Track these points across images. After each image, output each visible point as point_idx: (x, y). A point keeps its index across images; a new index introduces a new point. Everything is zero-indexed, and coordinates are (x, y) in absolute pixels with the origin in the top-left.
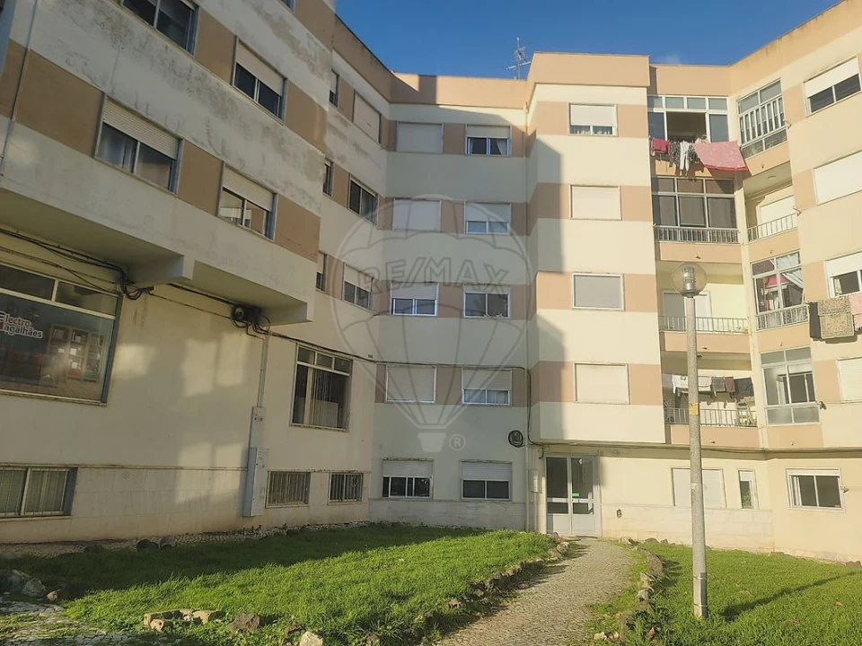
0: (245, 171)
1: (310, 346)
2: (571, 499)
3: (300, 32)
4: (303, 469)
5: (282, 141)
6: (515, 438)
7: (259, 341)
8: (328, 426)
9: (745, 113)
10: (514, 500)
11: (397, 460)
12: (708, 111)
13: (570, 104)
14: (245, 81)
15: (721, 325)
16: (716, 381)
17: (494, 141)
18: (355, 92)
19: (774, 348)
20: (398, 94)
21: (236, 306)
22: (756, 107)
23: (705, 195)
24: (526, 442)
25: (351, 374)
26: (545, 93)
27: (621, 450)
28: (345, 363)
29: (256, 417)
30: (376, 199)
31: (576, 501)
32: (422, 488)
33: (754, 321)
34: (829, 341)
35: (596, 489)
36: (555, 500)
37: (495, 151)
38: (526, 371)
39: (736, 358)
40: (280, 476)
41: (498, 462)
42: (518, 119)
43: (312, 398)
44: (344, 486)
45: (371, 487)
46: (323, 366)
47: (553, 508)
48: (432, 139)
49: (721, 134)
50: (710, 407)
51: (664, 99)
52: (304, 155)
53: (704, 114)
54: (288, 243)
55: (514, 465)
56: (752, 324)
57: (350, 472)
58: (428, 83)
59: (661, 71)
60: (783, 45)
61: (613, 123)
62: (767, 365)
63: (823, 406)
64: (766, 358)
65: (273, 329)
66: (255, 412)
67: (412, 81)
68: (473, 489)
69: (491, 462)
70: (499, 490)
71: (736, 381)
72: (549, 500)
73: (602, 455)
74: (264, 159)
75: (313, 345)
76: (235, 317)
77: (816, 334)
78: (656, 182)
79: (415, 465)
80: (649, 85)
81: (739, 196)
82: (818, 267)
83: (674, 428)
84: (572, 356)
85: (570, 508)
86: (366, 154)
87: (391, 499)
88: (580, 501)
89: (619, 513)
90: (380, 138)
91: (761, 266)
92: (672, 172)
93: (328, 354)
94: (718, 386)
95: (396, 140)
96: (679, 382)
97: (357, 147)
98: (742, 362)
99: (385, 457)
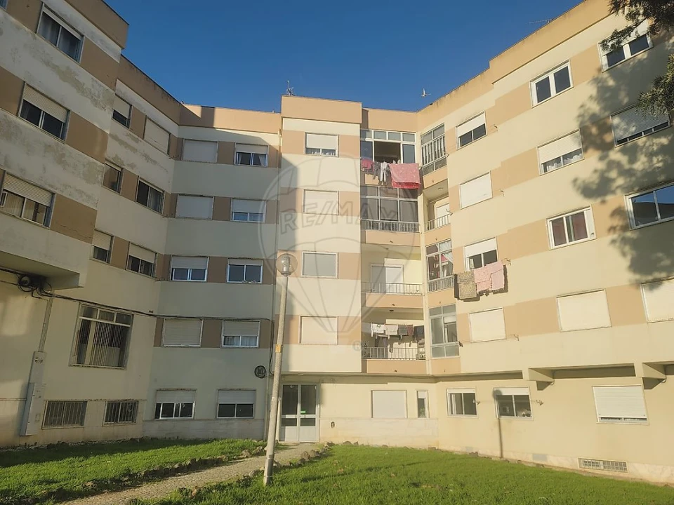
0: (26, 178)
1: (92, 305)
2: (299, 415)
3: (85, 77)
4: (80, 398)
5: (63, 155)
6: (260, 372)
7: (44, 302)
8: (108, 365)
9: (426, 144)
10: (256, 418)
11: (168, 390)
12: (402, 142)
13: (306, 133)
14: (31, 113)
15: (408, 288)
16: (401, 328)
17: (256, 155)
18: (146, 117)
19: (437, 305)
20: (185, 119)
21: (23, 275)
22: (431, 141)
23: (399, 199)
24: (267, 374)
25: (132, 326)
26: (289, 125)
27: (336, 378)
28: (126, 317)
29: (37, 359)
30: (163, 194)
31: (303, 416)
32: (187, 410)
33: (426, 286)
34: (466, 300)
35: (318, 407)
36: (288, 416)
37: (257, 163)
38: (270, 322)
39: (414, 311)
40: (58, 404)
41: (246, 390)
42: (273, 140)
43: (94, 344)
44: (120, 411)
45: (145, 411)
46: (106, 320)
47: (285, 423)
48: (210, 152)
49: (410, 159)
50: (400, 346)
51: (373, 131)
52: (84, 165)
53: (399, 144)
54: (64, 229)
55: (258, 392)
56: (424, 289)
57: (126, 400)
58: (208, 112)
59: (372, 113)
60: (447, 100)
61: (336, 147)
62: (434, 317)
63: (461, 345)
64: (432, 311)
65: (57, 292)
66: (36, 355)
67: (196, 110)
68: (226, 410)
69: (240, 390)
70: (246, 410)
71: (416, 328)
72: (283, 417)
73: (323, 383)
74: (44, 169)
75: (96, 304)
76: (21, 284)
77: (457, 296)
78: (364, 188)
79: (182, 393)
80: (361, 122)
81: (420, 199)
82: (461, 250)
83: (370, 362)
85: (298, 422)
86: (155, 162)
87: (161, 420)
88: (308, 416)
89: (333, 424)
90: (168, 151)
91: (431, 249)
92: (376, 182)
93: (110, 310)
94: (402, 332)
95: (182, 152)
96: (376, 329)
97: (147, 157)
98: (418, 314)
99: (158, 388)
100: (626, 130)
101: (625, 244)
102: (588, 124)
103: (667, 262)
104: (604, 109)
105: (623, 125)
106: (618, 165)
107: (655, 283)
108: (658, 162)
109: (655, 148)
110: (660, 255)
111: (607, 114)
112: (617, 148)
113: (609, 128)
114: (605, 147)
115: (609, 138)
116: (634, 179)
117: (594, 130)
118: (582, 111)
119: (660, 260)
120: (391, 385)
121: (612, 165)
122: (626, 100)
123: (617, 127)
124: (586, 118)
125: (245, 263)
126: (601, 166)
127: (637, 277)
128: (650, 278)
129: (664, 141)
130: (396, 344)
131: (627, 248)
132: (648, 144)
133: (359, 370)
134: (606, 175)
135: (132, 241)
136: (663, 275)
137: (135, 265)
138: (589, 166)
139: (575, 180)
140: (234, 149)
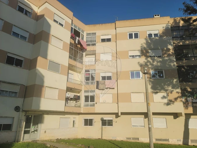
6: (17, 109)
9: (88, 36)
10: (12, 131)
13: (54, 13)
17: (26, 11)
19: (87, 90)
22: (90, 36)
23: (78, 51)
24: (21, 110)
27: (49, 113)
35: (40, 125)
37: (26, 14)
38: (25, 87)
39: (77, 91)
41: (9, 117)
42: (36, 9)
47: (26, 132)
50: (70, 102)
51: (74, 25)
53: (80, 33)
55: (15, 118)
61: (64, 24)
62: (85, 93)
63: (96, 103)
71: (78, 96)
72: (25, 130)
73: (44, 114)
80: (72, 20)
84: (46, 84)
85: (31, 132)
89: (45, 132)
92: (73, 43)
94: (75, 97)
100: (152, 54)
101: (150, 82)
102: (143, 49)
103: (160, 88)
104: (147, 47)
105: (151, 52)
106: (150, 62)
107: (156, 93)
108: (159, 64)
109: (159, 61)
110: (158, 86)
111: (148, 48)
112: (150, 58)
113: (148, 52)
114: (147, 57)
115: (148, 54)
116: (153, 66)
117: (144, 51)
118: (141, 45)
119: (158, 87)
120: (66, 116)
121: (148, 61)
122: (153, 47)
123: (150, 53)
124: (143, 48)
125: (15, 57)
126: (146, 61)
127: (153, 90)
128: (155, 91)
129: (161, 60)
131: (151, 83)
132: (157, 59)
134: (147, 63)
136: (159, 91)
138: (143, 60)
139: (139, 63)
140: (18, 3)
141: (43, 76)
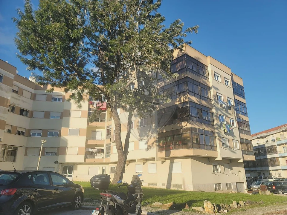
6: (56, 162)
16: (98, 149)
17: (59, 98)
18: (23, 89)
19: (107, 143)
24: (58, 163)
25: (17, 150)
28: (16, 148)
30: (29, 111)
31: (68, 175)
33: (106, 138)
35: (73, 172)
37: (59, 101)
43: (6, 155)
46: (10, 149)
48: (44, 98)
55: (55, 168)
56: (105, 138)
63: (111, 154)
64: (106, 145)
69: (50, 167)
71: (102, 149)
73: (75, 165)
75: (7, 145)
77: (110, 141)
78: (89, 109)
79: (32, 169)
81: (106, 112)
84: (69, 145)
86: (26, 102)
88: (70, 174)
89: (77, 177)
90: (31, 98)
91: (108, 127)
92: (93, 108)
93: (11, 146)
95: (35, 98)
96: (90, 150)
97: (23, 101)
98: (103, 145)
99: (25, 167)
120: (95, 166)
125: (53, 131)
130: (97, 154)
133: (83, 161)
135: (18, 126)
137: (19, 133)
140: (52, 96)
141: (67, 140)
